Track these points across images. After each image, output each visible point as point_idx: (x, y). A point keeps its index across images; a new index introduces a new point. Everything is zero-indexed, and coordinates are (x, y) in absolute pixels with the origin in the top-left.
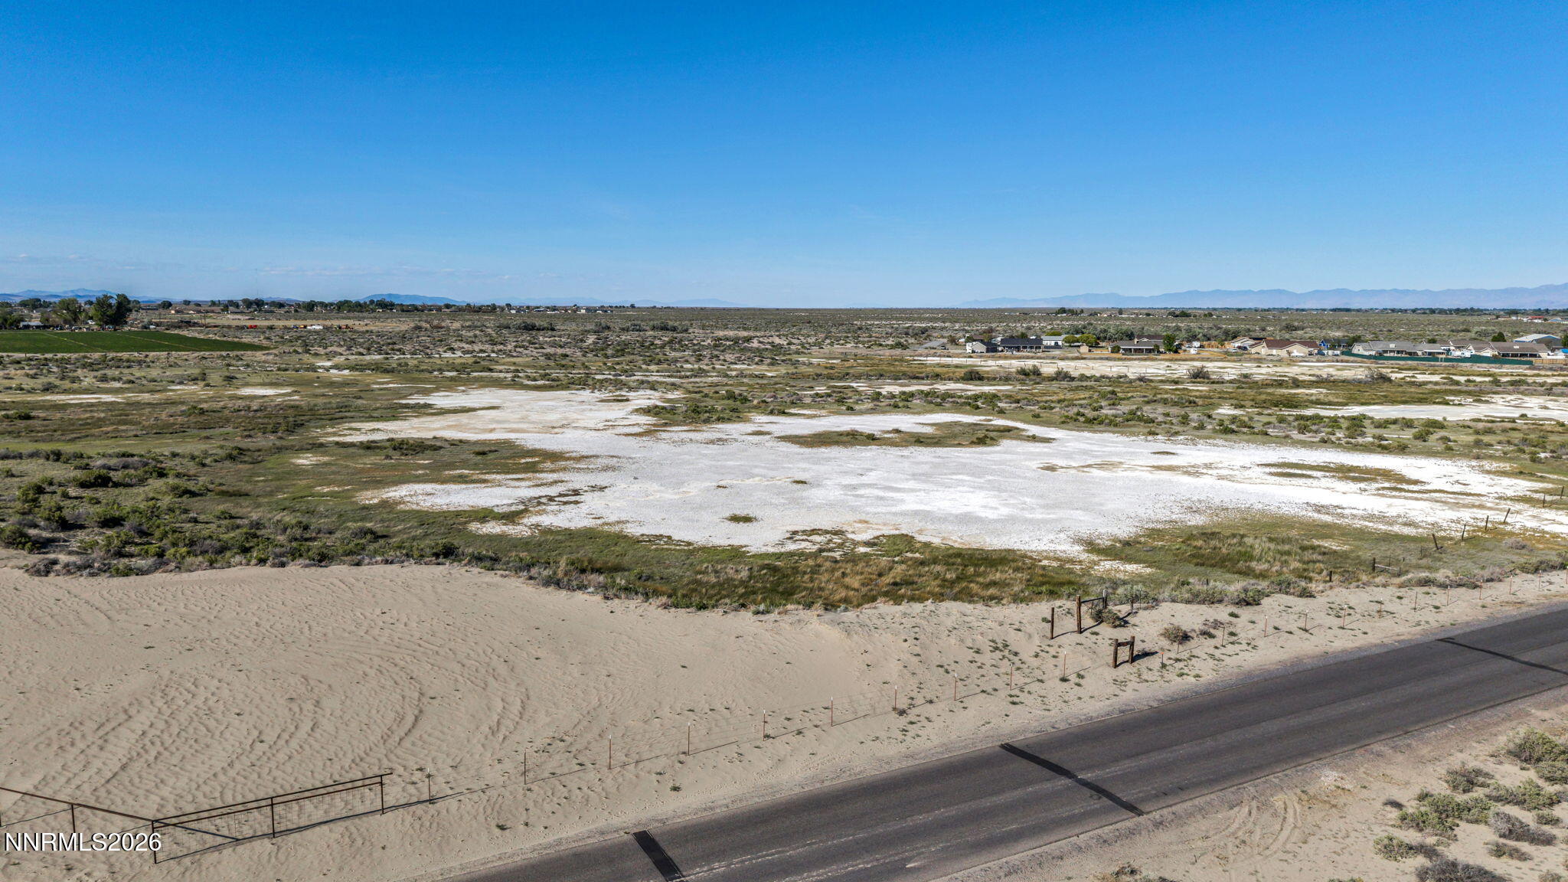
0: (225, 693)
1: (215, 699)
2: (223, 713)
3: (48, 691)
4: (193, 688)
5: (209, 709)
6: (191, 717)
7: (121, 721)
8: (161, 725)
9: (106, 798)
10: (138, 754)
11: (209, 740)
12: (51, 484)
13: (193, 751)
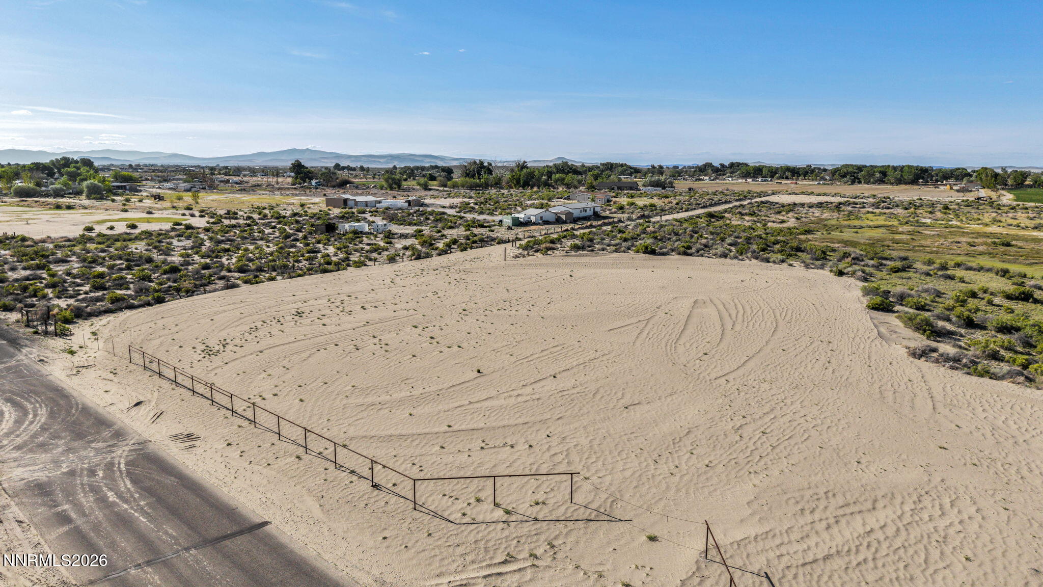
0: (973, 527)
1: (959, 528)
2: (954, 548)
3: (838, 454)
4: (947, 506)
5: (945, 538)
6: (922, 536)
7: (864, 509)
8: (891, 530)
9: (789, 581)
10: (849, 551)
11: (917, 572)
12: (985, 292)
13: (894, 576)
